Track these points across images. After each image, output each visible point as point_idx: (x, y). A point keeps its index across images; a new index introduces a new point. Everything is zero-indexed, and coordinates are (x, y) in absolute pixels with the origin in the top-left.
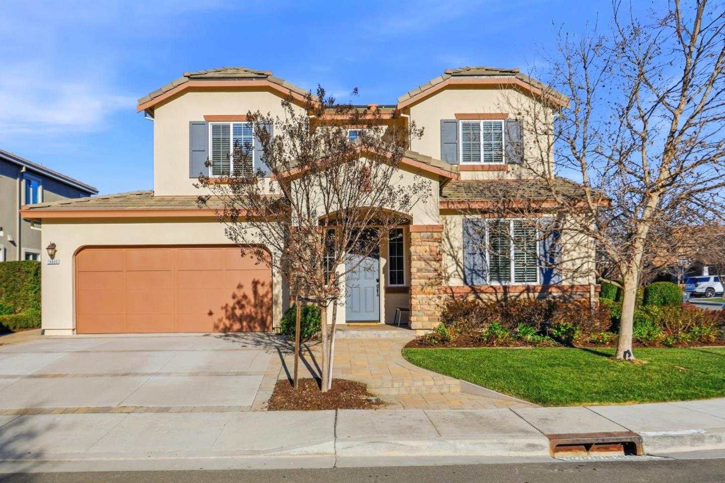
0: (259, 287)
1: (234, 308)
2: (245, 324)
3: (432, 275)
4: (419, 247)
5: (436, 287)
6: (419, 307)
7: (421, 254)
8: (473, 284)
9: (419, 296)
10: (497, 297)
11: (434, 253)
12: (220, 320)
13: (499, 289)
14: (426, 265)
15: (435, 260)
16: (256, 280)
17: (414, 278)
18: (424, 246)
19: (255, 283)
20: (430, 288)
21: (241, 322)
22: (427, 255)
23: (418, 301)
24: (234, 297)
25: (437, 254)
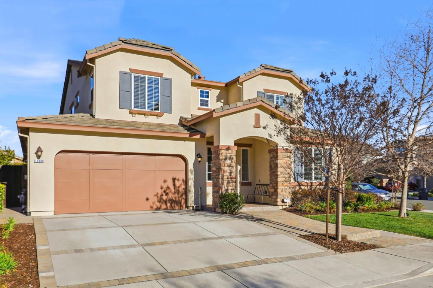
0: (176, 181)
1: (162, 195)
2: (169, 205)
3: (287, 176)
4: (281, 161)
5: (288, 183)
6: (281, 193)
7: (282, 164)
8: (298, 180)
9: (281, 187)
10: (308, 188)
11: (288, 164)
12: (153, 203)
13: (309, 183)
14: (284, 171)
15: (288, 168)
16: (174, 177)
17: (279, 177)
18: (284, 160)
19: (174, 180)
20: (286, 183)
21: (166, 204)
22: (285, 165)
23: (281, 190)
24: (162, 188)
25: (289, 165)
